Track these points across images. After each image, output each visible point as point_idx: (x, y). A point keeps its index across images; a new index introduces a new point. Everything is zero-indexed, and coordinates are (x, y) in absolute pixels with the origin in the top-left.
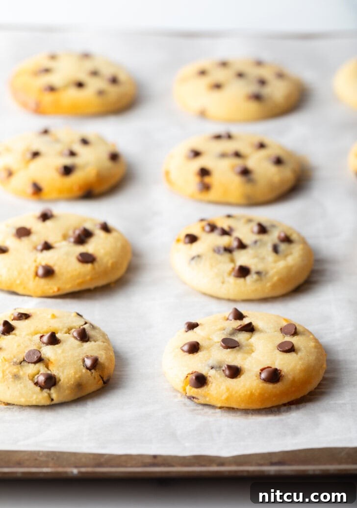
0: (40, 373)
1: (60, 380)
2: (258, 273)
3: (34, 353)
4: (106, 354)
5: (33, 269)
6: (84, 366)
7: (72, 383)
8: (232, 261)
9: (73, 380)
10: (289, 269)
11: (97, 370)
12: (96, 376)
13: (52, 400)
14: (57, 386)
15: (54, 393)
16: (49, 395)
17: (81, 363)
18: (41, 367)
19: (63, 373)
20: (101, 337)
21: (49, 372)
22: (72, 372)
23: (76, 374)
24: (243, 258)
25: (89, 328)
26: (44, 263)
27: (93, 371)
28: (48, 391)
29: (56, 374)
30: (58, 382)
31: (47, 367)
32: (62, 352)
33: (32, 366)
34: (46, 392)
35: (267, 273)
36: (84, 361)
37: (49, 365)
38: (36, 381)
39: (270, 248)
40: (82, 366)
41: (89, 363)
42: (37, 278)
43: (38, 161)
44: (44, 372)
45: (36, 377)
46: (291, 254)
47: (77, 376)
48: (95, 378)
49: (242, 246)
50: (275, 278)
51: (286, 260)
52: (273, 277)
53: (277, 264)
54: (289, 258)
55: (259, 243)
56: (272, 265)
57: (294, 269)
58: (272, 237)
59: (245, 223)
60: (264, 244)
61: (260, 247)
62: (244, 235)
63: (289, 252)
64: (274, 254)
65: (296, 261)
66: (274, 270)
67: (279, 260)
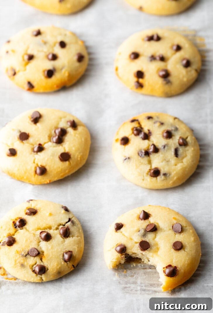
0: (37, 264)
1: (48, 269)
2: (165, 175)
3: (34, 251)
4: (78, 247)
5: (33, 169)
6: (63, 259)
7: (55, 272)
9: (55, 270)
10: (184, 169)
11: (71, 262)
12: (70, 266)
13: (43, 280)
14: (46, 274)
15: (43, 277)
16: (41, 278)
17: (62, 258)
18: (37, 259)
19: (50, 265)
20: (77, 233)
21: (42, 264)
22: (55, 264)
23: (57, 265)
24: (157, 161)
25: (70, 226)
26: (39, 164)
27: (68, 263)
28: (40, 276)
29: (46, 265)
30: (47, 271)
31: (41, 259)
32: (52, 248)
33: (32, 258)
34: (39, 277)
35: (170, 174)
36: (63, 256)
37: (43, 258)
38: (34, 269)
39: (172, 152)
40: (62, 260)
41: (66, 257)
42: (36, 175)
43: (33, 62)
44: (39, 264)
45: (34, 267)
46: (186, 156)
47: (58, 267)
48: (69, 267)
49: (156, 150)
50: (175, 178)
51: (182, 162)
52: (174, 177)
53: (176, 166)
54: (185, 160)
55: (166, 148)
56: (173, 167)
57: (187, 169)
58: (175, 142)
59: (159, 126)
60: (170, 149)
61: (167, 151)
62: (158, 139)
63: (184, 155)
64: (175, 158)
65: (188, 162)
66: (175, 172)
67: (178, 163)
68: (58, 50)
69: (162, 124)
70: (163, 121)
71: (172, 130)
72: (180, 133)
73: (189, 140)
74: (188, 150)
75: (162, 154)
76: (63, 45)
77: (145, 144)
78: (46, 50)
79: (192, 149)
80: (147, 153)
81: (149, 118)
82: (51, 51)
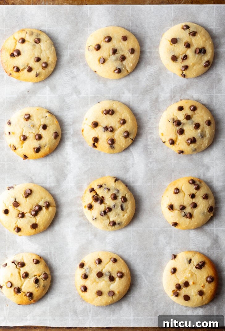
2: (119, 224)
8: (108, 218)
10: (129, 217)
24: (112, 216)
35: (122, 223)
39: (120, 208)
43: (27, 142)
46: (128, 208)
49: (110, 209)
51: (127, 213)
52: (124, 223)
53: (124, 217)
54: (128, 211)
55: (115, 207)
56: (123, 218)
57: (130, 216)
58: (119, 201)
59: (108, 192)
60: (118, 207)
61: (116, 209)
62: (109, 202)
63: (127, 208)
64: (122, 212)
65: (130, 211)
66: (124, 221)
67: (125, 214)
68: (42, 132)
69: (109, 190)
70: (109, 188)
71: (116, 193)
72: (121, 194)
73: (127, 196)
74: (128, 204)
75: (114, 211)
76: (45, 127)
77: (102, 207)
78: (35, 131)
79: (130, 202)
80: (105, 213)
81: (101, 186)
82: (37, 132)
